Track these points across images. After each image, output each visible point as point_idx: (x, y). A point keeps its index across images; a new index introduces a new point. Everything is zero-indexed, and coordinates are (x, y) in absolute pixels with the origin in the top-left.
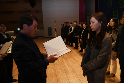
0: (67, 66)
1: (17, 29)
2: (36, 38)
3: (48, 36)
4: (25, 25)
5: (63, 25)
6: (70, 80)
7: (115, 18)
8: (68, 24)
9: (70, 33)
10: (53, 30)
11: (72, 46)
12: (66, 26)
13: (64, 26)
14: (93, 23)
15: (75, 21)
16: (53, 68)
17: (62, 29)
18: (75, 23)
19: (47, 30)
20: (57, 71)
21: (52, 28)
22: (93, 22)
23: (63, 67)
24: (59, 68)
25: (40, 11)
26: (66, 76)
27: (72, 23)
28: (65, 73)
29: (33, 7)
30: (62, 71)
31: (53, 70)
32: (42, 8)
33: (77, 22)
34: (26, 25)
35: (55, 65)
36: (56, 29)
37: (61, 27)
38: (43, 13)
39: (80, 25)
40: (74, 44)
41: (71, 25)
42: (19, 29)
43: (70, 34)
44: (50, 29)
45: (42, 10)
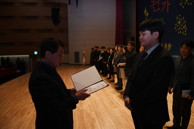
1: (34, 53)
3: (74, 63)
4: (47, 52)
5: (93, 49)
9: (100, 58)
10: (81, 55)
19: (74, 55)
21: (80, 53)
25: (65, 31)
29: (56, 25)
32: (68, 27)
34: (50, 52)
36: (84, 54)
42: (36, 53)
44: (77, 55)
45: (68, 29)
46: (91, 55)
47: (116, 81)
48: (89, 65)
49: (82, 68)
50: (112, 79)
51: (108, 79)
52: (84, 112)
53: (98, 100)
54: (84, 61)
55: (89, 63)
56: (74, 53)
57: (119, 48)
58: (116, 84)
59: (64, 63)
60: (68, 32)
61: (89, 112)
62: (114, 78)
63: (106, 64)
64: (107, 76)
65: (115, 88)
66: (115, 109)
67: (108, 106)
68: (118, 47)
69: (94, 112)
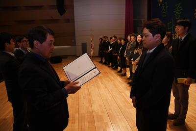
2: (66, 57)
5: (102, 39)
7: (169, 33)
8: (107, 39)
10: (88, 47)
12: (105, 41)
19: (81, 47)
21: (87, 44)
25: (71, 21)
29: (61, 15)
32: (74, 17)
34: (38, 42)
36: (92, 46)
37: (98, 43)
38: (75, 23)
44: (84, 46)
45: (74, 19)
46: (100, 46)
47: (128, 75)
48: (97, 57)
50: (123, 72)
51: (118, 72)
52: (94, 114)
53: (110, 99)
54: (92, 52)
55: (98, 55)
56: (81, 44)
57: (133, 38)
58: (129, 79)
60: (74, 22)
61: (100, 113)
62: (126, 71)
63: (117, 56)
64: (117, 69)
65: (129, 83)
66: (130, 110)
67: (122, 105)
68: (130, 36)
69: (106, 114)
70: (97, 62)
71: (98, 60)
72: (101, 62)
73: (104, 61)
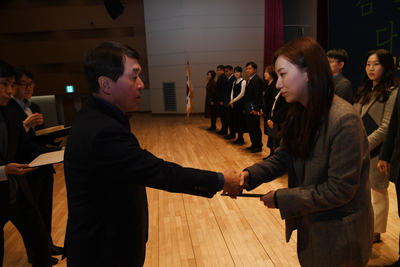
0: (225, 208)
1: (65, 90)
3: (164, 112)
4: (102, 80)
5: (213, 74)
6: (233, 253)
8: (229, 72)
9: (233, 100)
10: (179, 92)
11: (240, 142)
12: (223, 78)
13: (216, 79)
14: (282, 74)
15: (251, 63)
16: (178, 214)
17: (207, 89)
18: (250, 69)
19: (161, 92)
20: (191, 224)
21: (177, 86)
22: (282, 72)
23: (211, 209)
24: (199, 211)
25: (137, 31)
26: (220, 237)
27: (240, 70)
28: (217, 229)
29: (114, 18)
30: (208, 224)
31: (178, 219)
32: (144, 22)
33: (255, 67)
35: (187, 204)
36: (188, 89)
37: (205, 81)
38: (147, 35)
39: (267, 75)
40: (247, 137)
41: (237, 74)
42: (70, 89)
43: (234, 103)
44: (169, 89)
45: (144, 27)
46: (209, 89)
49: (185, 123)
54: (189, 106)
55: (203, 111)
56: (161, 86)
59: (138, 112)
60: (144, 34)
70: (202, 128)
71: (203, 125)
72: (212, 129)
73: (219, 126)
